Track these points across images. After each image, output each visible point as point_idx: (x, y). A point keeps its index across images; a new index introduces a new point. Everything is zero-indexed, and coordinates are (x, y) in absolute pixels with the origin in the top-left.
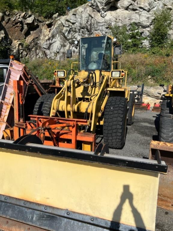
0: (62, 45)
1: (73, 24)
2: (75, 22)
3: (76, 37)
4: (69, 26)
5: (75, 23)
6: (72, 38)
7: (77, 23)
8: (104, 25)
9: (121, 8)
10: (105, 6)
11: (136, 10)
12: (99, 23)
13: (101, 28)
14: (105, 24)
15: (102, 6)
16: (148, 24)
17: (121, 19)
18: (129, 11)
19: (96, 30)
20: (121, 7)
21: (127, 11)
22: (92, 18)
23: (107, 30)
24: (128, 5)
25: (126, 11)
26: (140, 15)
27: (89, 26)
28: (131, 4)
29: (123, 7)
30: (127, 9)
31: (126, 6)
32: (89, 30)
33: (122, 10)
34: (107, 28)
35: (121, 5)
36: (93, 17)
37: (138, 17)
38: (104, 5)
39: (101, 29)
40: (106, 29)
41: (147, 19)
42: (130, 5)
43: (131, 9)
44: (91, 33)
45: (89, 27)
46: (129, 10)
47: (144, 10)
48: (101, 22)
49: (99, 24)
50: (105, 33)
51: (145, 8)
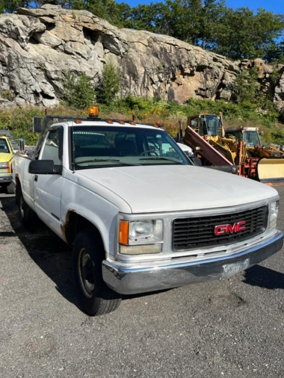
8: (33, 63)
9: (46, 44)
10: (28, 36)
11: (71, 54)
12: (24, 57)
13: (28, 65)
14: (35, 62)
15: (25, 35)
16: (92, 76)
17: (51, 59)
18: (58, 52)
19: (22, 68)
20: (46, 42)
21: (55, 51)
22: (8, 46)
23: (38, 71)
24: (57, 44)
25: (53, 50)
26: (79, 62)
27: (6, 58)
28: (62, 44)
29: (50, 44)
30: (55, 47)
31: (54, 44)
32: (7, 64)
33: (48, 47)
34: (37, 68)
35: (46, 40)
36: (10, 45)
37: (78, 65)
38: (27, 34)
39: (29, 67)
40: (35, 69)
41: (89, 70)
42: (60, 45)
43: (62, 50)
44: (11, 69)
45: (7, 60)
46: (59, 50)
47: (83, 57)
48: (28, 57)
49: (26, 60)
50: (36, 75)
51: (84, 56)
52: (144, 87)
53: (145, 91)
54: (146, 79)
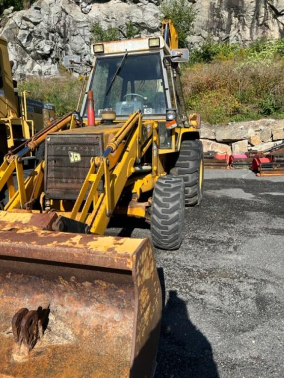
0: (18, 62)
1: (36, 24)
2: (39, 21)
3: (42, 47)
4: (28, 27)
5: (38, 23)
6: (35, 50)
7: (42, 23)
8: (87, 26)
11: (139, 2)
12: (77, 22)
13: (81, 31)
14: (89, 24)
16: (157, 25)
17: (115, 17)
18: (129, 4)
19: (74, 35)
22: (67, 14)
23: (93, 36)
25: (124, 3)
26: (143, 10)
27: (62, 28)
32: (63, 34)
33: (118, 1)
34: (92, 32)
36: (68, 12)
37: (141, 14)
39: (82, 33)
40: (90, 33)
41: (154, 18)
44: (67, 40)
45: (62, 30)
46: (128, 2)
48: (81, 20)
49: (79, 25)
52: (258, 25)
53: (260, 31)
54: (262, 10)
